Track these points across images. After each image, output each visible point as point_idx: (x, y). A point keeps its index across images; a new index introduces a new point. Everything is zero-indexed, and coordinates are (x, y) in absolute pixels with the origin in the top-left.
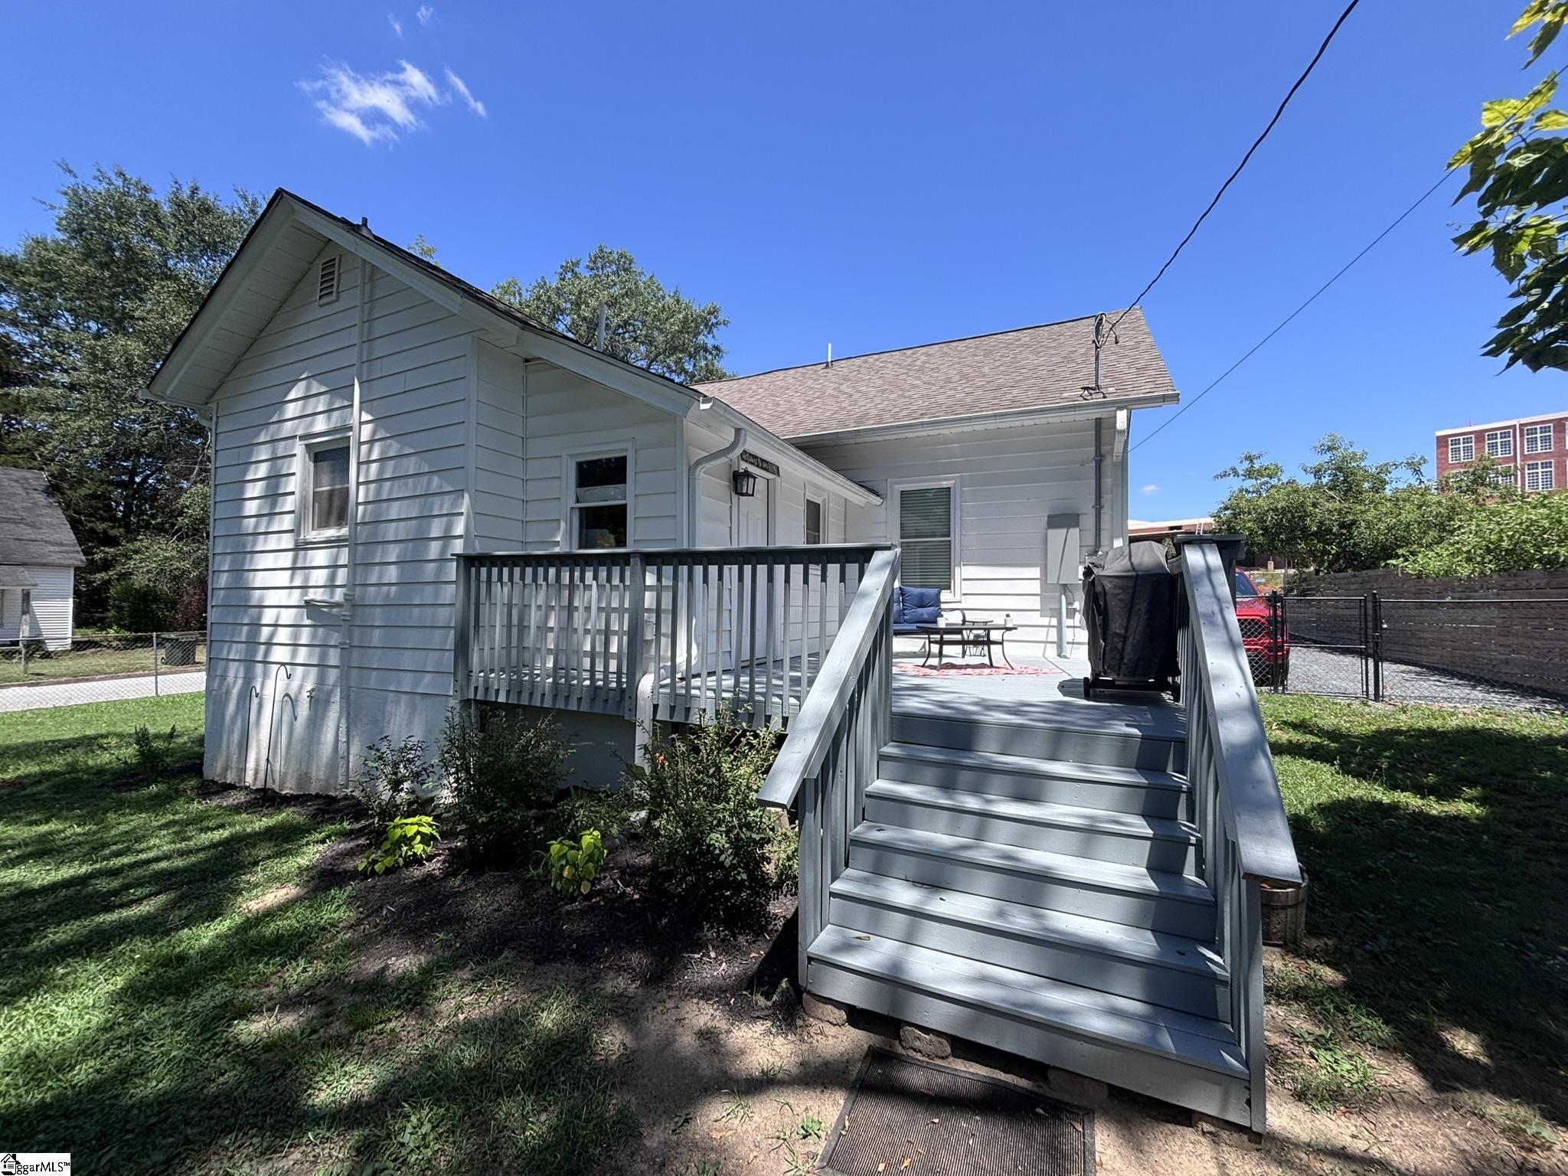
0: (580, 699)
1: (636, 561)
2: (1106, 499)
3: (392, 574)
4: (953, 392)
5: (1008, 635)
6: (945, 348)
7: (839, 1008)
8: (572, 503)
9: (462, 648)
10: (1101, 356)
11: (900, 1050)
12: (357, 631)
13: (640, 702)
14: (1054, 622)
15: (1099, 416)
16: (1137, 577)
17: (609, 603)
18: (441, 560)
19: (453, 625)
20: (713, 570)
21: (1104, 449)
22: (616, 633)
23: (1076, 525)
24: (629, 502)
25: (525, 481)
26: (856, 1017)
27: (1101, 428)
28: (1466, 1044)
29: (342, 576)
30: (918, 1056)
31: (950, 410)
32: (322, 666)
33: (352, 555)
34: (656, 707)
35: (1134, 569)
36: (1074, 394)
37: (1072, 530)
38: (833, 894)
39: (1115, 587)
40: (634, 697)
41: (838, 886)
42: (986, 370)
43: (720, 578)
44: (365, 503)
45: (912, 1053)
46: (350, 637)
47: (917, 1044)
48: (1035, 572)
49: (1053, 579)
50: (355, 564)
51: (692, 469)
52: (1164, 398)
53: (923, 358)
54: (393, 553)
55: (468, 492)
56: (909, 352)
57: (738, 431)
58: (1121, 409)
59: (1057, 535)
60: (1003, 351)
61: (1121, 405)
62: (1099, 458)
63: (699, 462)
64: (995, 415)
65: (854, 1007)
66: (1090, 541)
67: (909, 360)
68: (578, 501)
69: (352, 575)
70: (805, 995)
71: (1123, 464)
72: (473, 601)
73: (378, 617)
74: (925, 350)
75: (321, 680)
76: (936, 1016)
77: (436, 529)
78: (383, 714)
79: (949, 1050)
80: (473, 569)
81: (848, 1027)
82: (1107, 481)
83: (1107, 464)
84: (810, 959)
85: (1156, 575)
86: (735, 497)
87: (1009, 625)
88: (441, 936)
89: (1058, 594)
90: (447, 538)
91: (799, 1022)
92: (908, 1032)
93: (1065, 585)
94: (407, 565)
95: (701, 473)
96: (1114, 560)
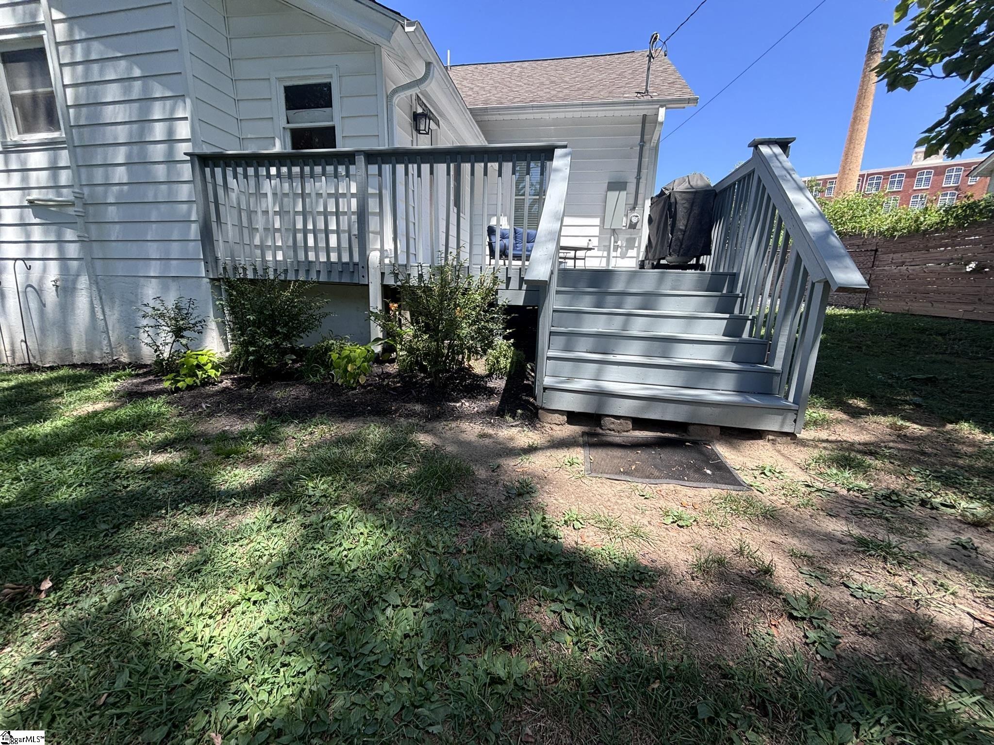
0: (319, 272)
1: (361, 160)
2: (644, 172)
3: (120, 174)
4: (548, 90)
5: (589, 253)
6: (534, 64)
7: (563, 415)
8: (283, 123)
9: (207, 237)
10: (653, 67)
11: (601, 431)
12: (93, 227)
13: (371, 271)
14: (605, 254)
15: (645, 112)
16: (696, 192)
17: (325, 207)
18: (170, 162)
19: (193, 218)
20: (425, 167)
21: (646, 137)
22: (333, 232)
23: (625, 189)
24: (337, 123)
25: (237, 101)
26: (573, 417)
27: (647, 123)
28: (861, 404)
29: (64, 177)
30: (612, 432)
31: (549, 99)
32: (62, 259)
33: (73, 156)
34: (383, 274)
35: (692, 187)
36: (631, 96)
37: (622, 193)
38: (549, 358)
39: (683, 199)
40: (366, 267)
41: (551, 353)
42: (567, 79)
43: (432, 173)
44: (76, 106)
45: (608, 432)
46: (87, 230)
47: (612, 426)
48: (597, 221)
49: (607, 226)
50: (78, 166)
51: (390, 98)
52: (689, 101)
53: (519, 69)
54: (120, 155)
55: (190, 98)
56: (508, 65)
57: (428, 65)
58: (662, 106)
59: (613, 195)
60: (575, 69)
61: (663, 103)
62: (642, 143)
63: (395, 91)
64: (582, 105)
65: (573, 412)
66: (632, 201)
67: (509, 70)
68: (288, 123)
69: (77, 175)
70: (540, 411)
71: (656, 148)
72: (211, 199)
73: (112, 213)
74: (519, 64)
75: (64, 270)
76: (623, 408)
77: (159, 132)
78: (136, 295)
79: (631, 426)
80: (208, 170)
81: (567, 425)
82: (645, 160)
83: (647, 147)
84: (545, 389)
85: (706, 191)
86: (415, 132)
87: (590, 246)
88: (260, 413)
89: (609, 236)
90: (171, 141)
91: (538, 426)
92: (607, 421)
93: (614, 230)
94: (136, 167)
95: (396, 100)
96: (679, 185)
